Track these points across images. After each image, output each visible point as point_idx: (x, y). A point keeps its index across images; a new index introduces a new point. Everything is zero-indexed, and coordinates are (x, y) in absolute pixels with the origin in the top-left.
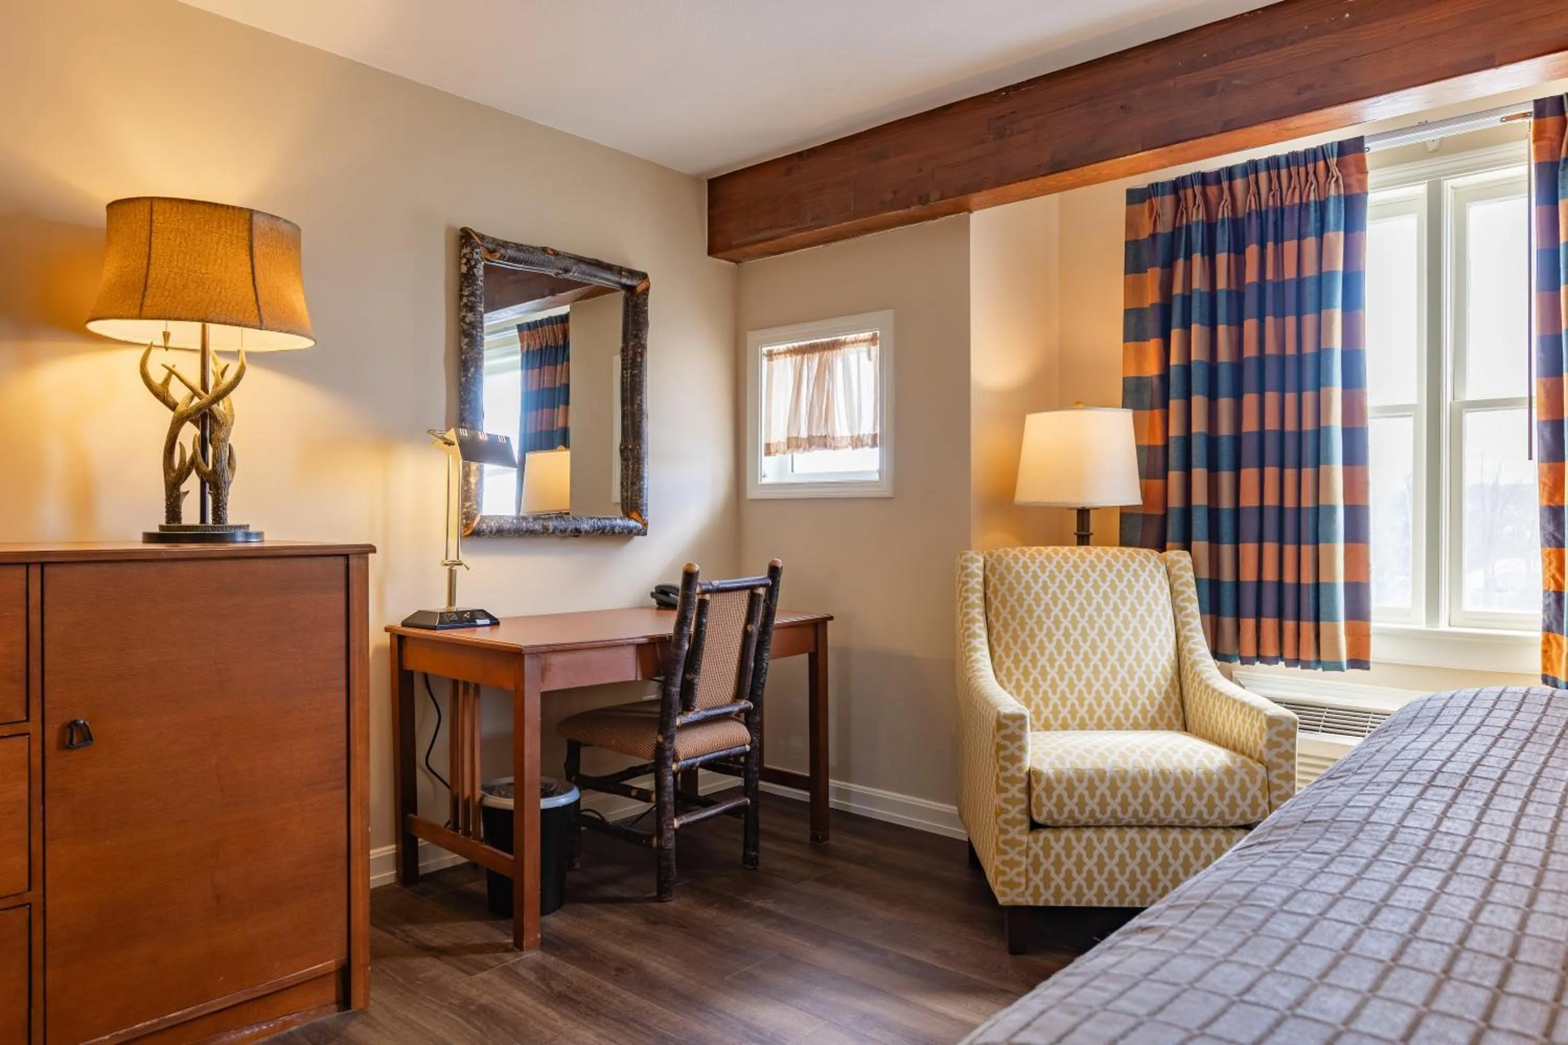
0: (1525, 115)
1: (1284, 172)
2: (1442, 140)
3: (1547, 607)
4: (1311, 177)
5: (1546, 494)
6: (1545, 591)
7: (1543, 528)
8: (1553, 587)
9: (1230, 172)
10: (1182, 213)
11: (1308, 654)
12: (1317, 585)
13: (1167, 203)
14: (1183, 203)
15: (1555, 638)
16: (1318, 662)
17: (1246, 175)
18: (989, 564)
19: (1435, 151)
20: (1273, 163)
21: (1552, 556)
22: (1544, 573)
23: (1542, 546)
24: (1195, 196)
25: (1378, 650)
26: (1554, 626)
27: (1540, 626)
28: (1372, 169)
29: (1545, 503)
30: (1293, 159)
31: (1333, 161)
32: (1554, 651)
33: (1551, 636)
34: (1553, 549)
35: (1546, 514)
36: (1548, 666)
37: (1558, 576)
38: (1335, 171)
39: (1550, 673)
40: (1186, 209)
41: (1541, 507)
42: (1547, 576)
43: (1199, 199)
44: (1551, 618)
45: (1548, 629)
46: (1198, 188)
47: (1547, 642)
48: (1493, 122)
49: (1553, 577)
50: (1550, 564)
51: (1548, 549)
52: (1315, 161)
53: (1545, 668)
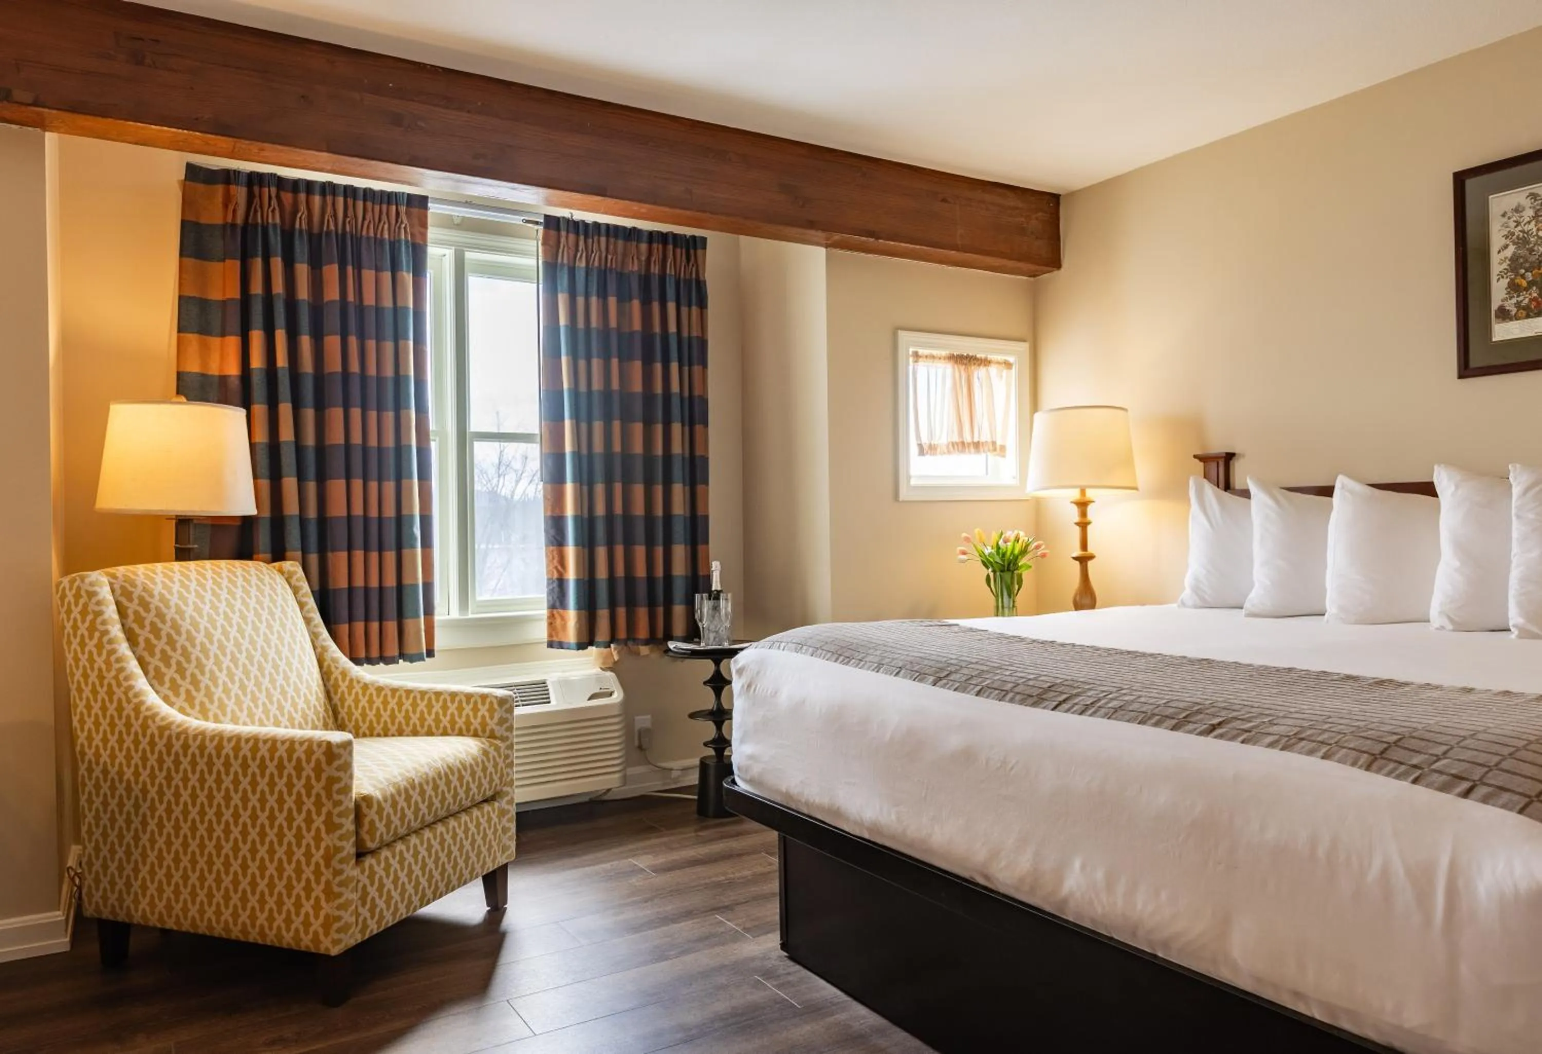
0: (537, 223)
1: (360, 204)
2: (464, 218)
3: (550, 592)
4: (384, 217)
5: (550, 508)
6: (548, 579)
7: (546, 531)
8: (556, 576)
9: (309, 185)
10: (256, 211)
11: (392, 649)
12: (400, 587)
13: (240, 193)
14: (257, 200)
15: (558, 613)
16: (402, 656)
17: (323, 194)
18: (117, 586)
19: (458, 225)
20: (350, 192)
21: (555, 553)
22: (548, 566)
23: (547, 546)
24: (270, 198)
25: (441, 641)
26: (558, 604)
27: (545, 605)
28: (432, 226)
29: (549, 513)
30: (368, 194)
31: (403, 209)
32: (558, 621)
33: (555, 612)
34: (555, 548)
35: (550, 522)
36: (554, 633)
37: (559, 568)
38: (403, 217)
39: (555, 639)
40: (261, 207)
41: (545, 517)
42: (551, 568)
43: (274, 202)
44: (555, 597)
45: (552, 607)
46: (273, 190)
47: (551, 617)
48: (517, 220)
49: (556, 568)
50: (553, 558)
51: (551, 548)
52: (389, 203)
53: (550, 635)
